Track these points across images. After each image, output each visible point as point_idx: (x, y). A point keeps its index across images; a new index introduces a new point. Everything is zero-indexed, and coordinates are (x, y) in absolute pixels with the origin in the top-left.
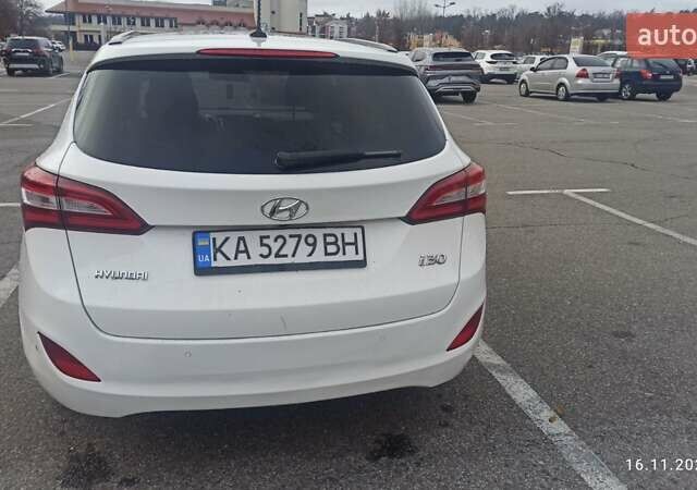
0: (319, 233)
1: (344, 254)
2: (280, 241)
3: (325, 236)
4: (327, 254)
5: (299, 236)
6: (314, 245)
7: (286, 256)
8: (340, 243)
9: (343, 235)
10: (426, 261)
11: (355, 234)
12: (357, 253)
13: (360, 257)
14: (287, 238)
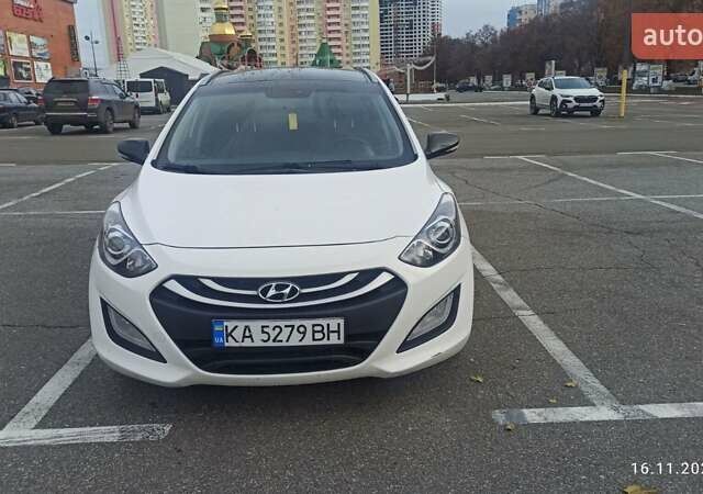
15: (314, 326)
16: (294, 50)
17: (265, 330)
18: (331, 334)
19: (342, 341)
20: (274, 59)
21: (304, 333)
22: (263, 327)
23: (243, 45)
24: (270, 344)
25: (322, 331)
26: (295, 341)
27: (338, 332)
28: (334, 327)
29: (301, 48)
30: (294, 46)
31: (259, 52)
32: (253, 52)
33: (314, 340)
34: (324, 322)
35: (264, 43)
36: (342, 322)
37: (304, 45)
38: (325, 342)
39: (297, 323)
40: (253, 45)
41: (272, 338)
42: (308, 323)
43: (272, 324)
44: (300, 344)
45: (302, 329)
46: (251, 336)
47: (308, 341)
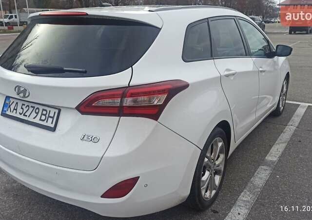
0: (41, 108)
1: (47, 122)
2: (28, 108)
3: (43, 110)
4: (40, 120)
5: (34, 107)
6: (37, 113)
7: (26, 116)
8: (47, 116)
9: (50, 111)
10: (85, 138)
11: (55, 113)
12: (52, 123)
13: (52, 126)
14: (30, 106)
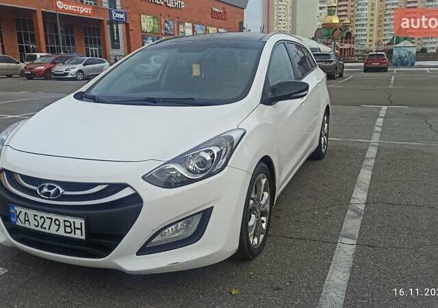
15: (65, 221)
16: (380, 31)
17: (36, 217)
18: (76, 230)
19: (83, 237)
20: (365, 38)
21: (59, 225)
22: (35, 215)
23: (343, 29)
24: (39, 229)
25: (70, 226)
26: (53, 230)
27: (81, 229)
28: (78, 226)
29: (385, 30)
30: (380, 29)
31: (354, 33)
32: (349, 34)
33: (65, 232)
34: (71, 220)
35: (359, 28)
36: (83, 222)
37: (387, 28)
38: (72, 235)
39: (54, 217)
40: (350, 29)
41: (40, 225)
42: (61, 219)
43: (40, 214)
44: (56, 233)
45: (57, 222)
46: (28, 221)
47: (61, 232)
